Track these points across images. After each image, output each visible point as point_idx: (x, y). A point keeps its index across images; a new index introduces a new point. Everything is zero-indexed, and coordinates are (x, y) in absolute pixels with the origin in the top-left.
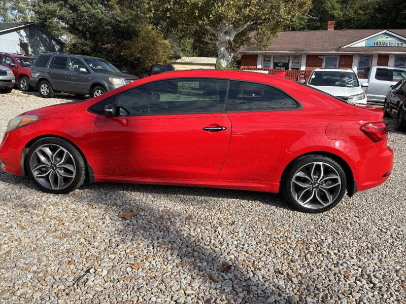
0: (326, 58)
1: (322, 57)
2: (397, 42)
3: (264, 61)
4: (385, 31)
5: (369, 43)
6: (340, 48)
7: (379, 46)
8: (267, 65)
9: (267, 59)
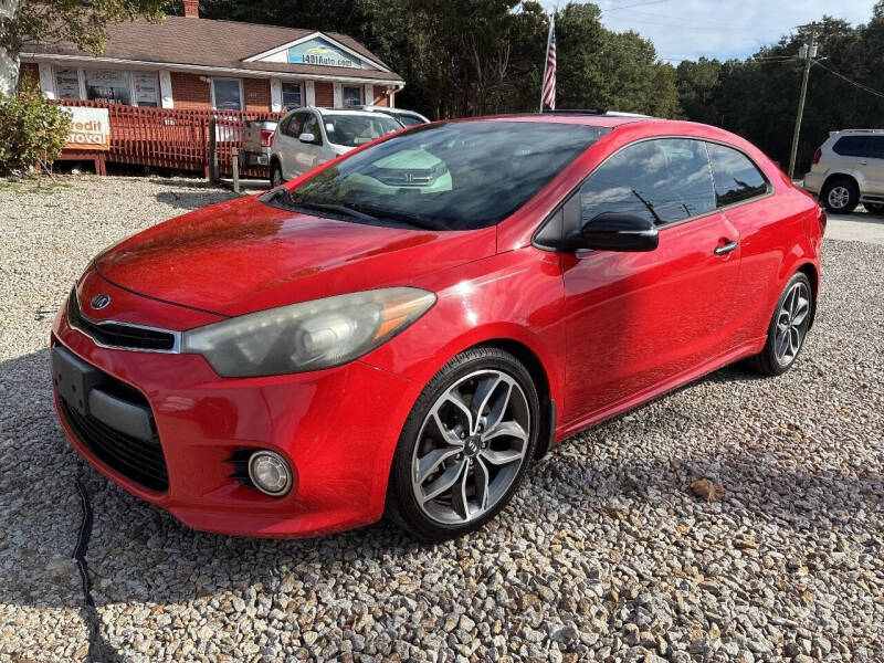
0: (216, 83)
1: (208, 80)
2: (343, 58)
3: (59, 81)
4: (318, 34)
5: (294, 55)
6: (241, 60)
7: (312, 64)
8: (72, 92)
9: (63, 76)
